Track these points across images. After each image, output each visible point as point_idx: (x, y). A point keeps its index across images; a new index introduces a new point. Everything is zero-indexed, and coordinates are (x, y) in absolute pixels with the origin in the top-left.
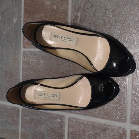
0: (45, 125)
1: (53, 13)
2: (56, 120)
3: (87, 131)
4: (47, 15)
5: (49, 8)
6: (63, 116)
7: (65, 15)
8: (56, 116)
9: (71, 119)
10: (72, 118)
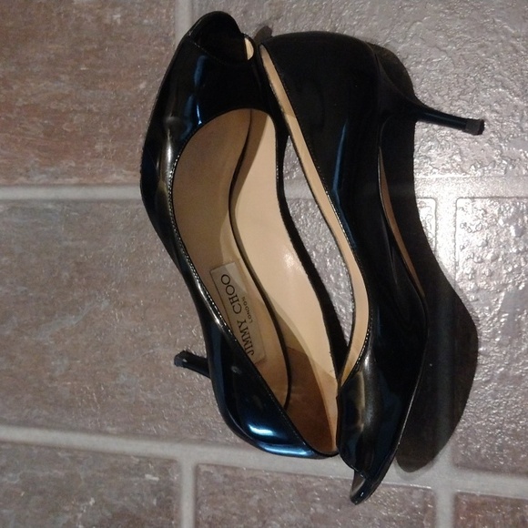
0: (92, 502)
1: (108, 42)
2: (143, 476)
3: (274, 511)
4: (82, 49)
5: (90, 18)
6: (171, 461)
7: (163, 48)
8: (138, 460)
9: (204, 469)
10: (208, 465)
